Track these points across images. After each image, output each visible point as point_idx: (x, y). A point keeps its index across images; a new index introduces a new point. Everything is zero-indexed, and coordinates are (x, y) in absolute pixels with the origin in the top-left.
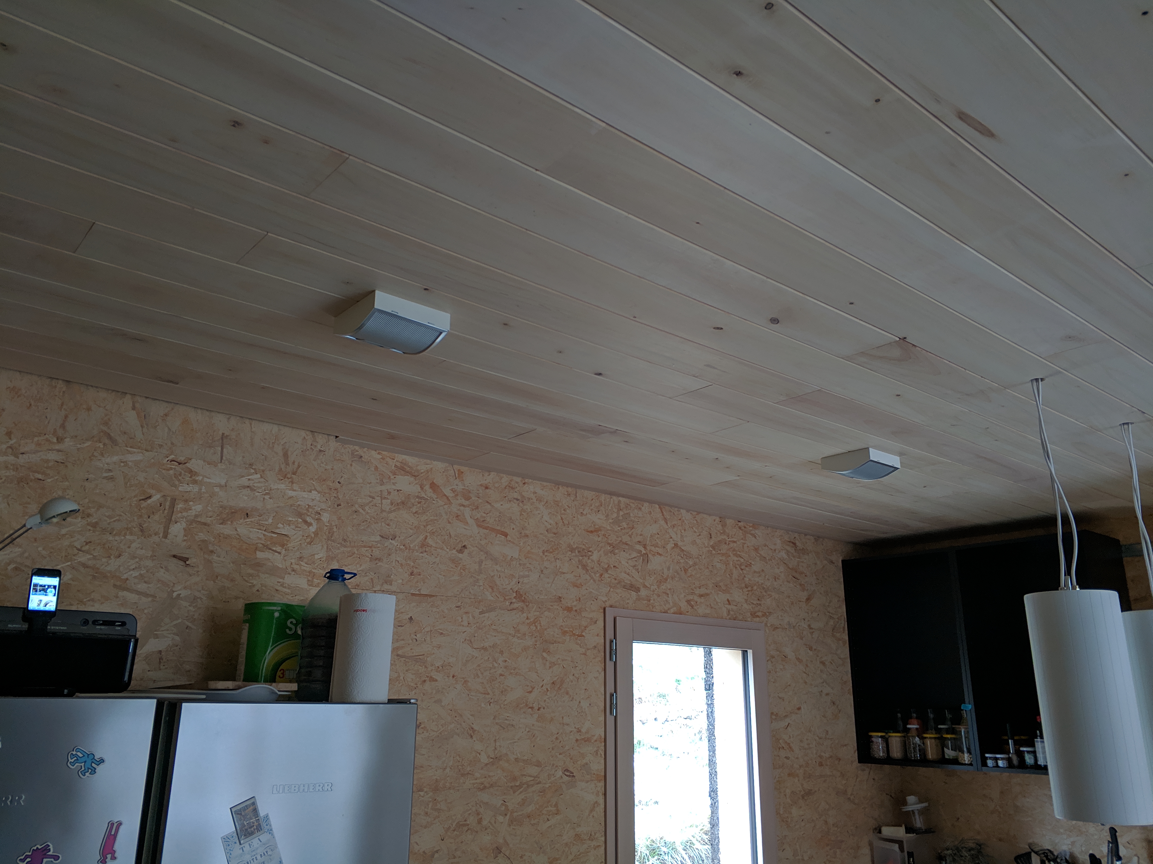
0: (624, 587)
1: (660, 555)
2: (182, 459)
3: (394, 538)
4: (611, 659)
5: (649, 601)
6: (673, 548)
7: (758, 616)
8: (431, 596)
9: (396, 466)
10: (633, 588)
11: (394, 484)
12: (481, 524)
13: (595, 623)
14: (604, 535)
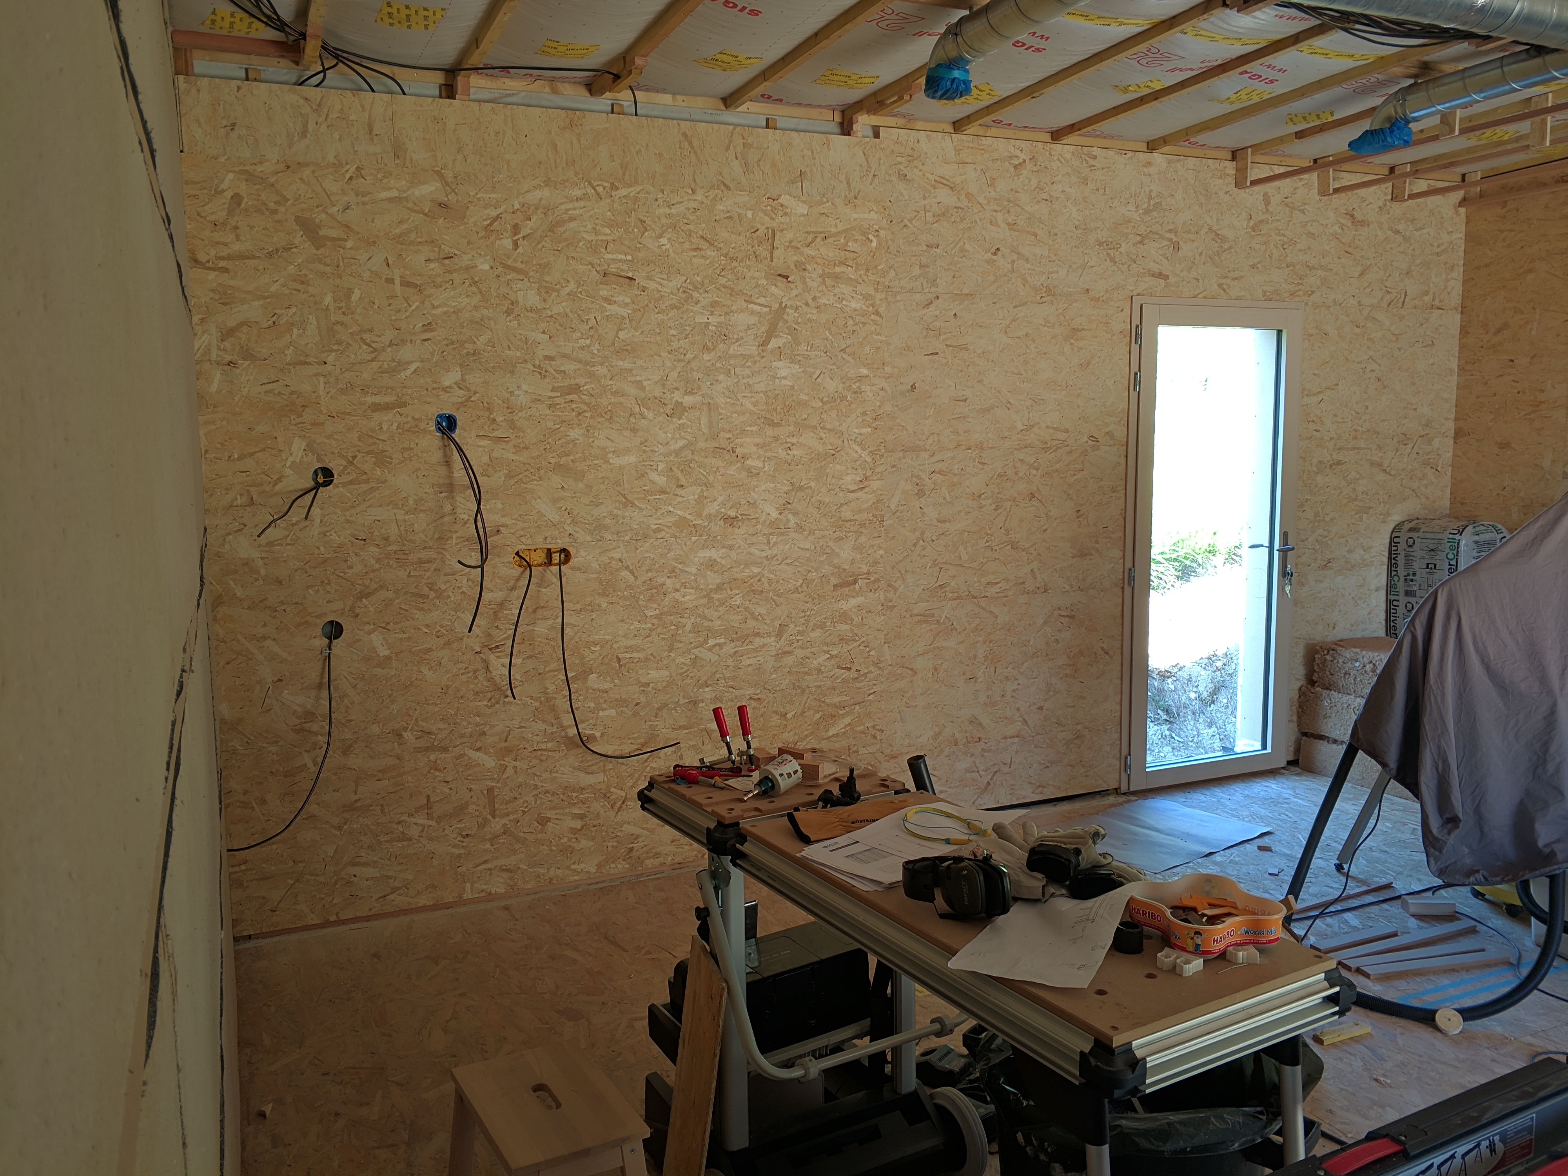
0: (1153, 276)
1: (1193, 241)
2: (775, 197)
3: (937, 247)
4: (1136, 343)
5: (1178, 287)
6: (1207, 233)
7: (1299, 296)
8: (971, 295)
9: (935, 181)
10: (1160, 275)
11: (935, 197)
12: (1012, 226)
13: (1122, 310)
14: (1134, 227)
